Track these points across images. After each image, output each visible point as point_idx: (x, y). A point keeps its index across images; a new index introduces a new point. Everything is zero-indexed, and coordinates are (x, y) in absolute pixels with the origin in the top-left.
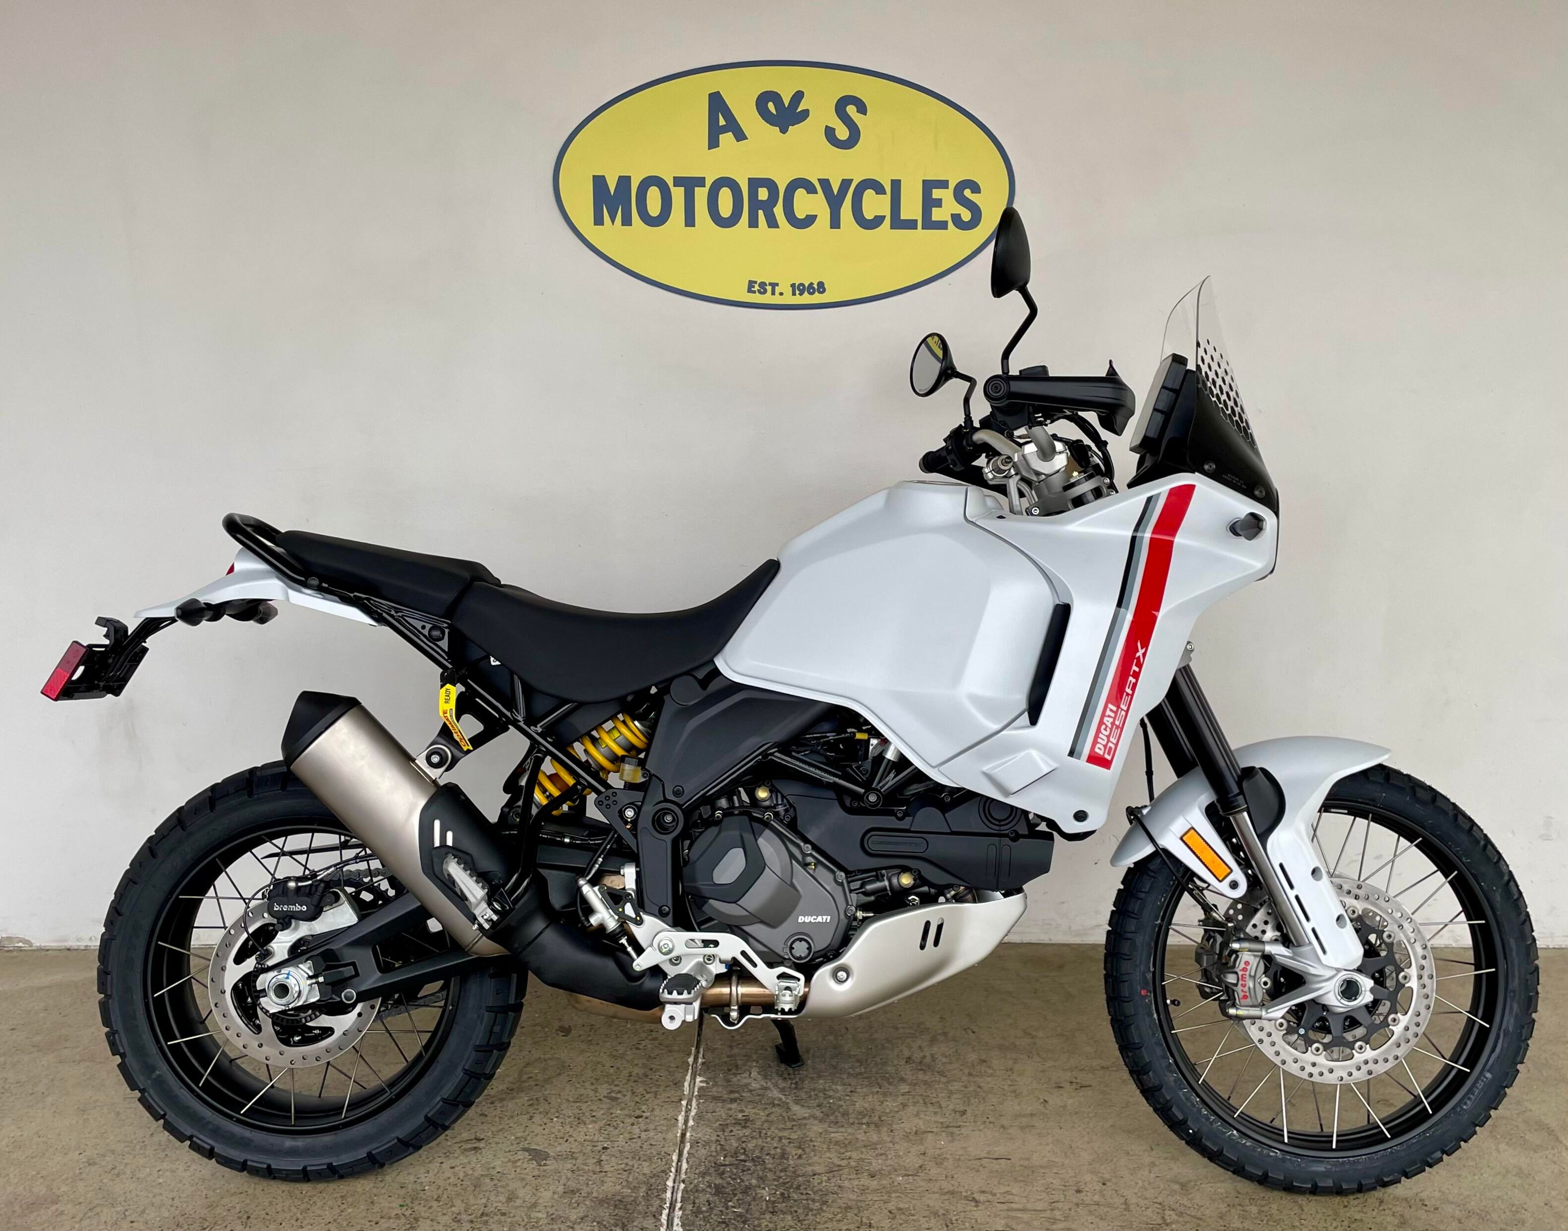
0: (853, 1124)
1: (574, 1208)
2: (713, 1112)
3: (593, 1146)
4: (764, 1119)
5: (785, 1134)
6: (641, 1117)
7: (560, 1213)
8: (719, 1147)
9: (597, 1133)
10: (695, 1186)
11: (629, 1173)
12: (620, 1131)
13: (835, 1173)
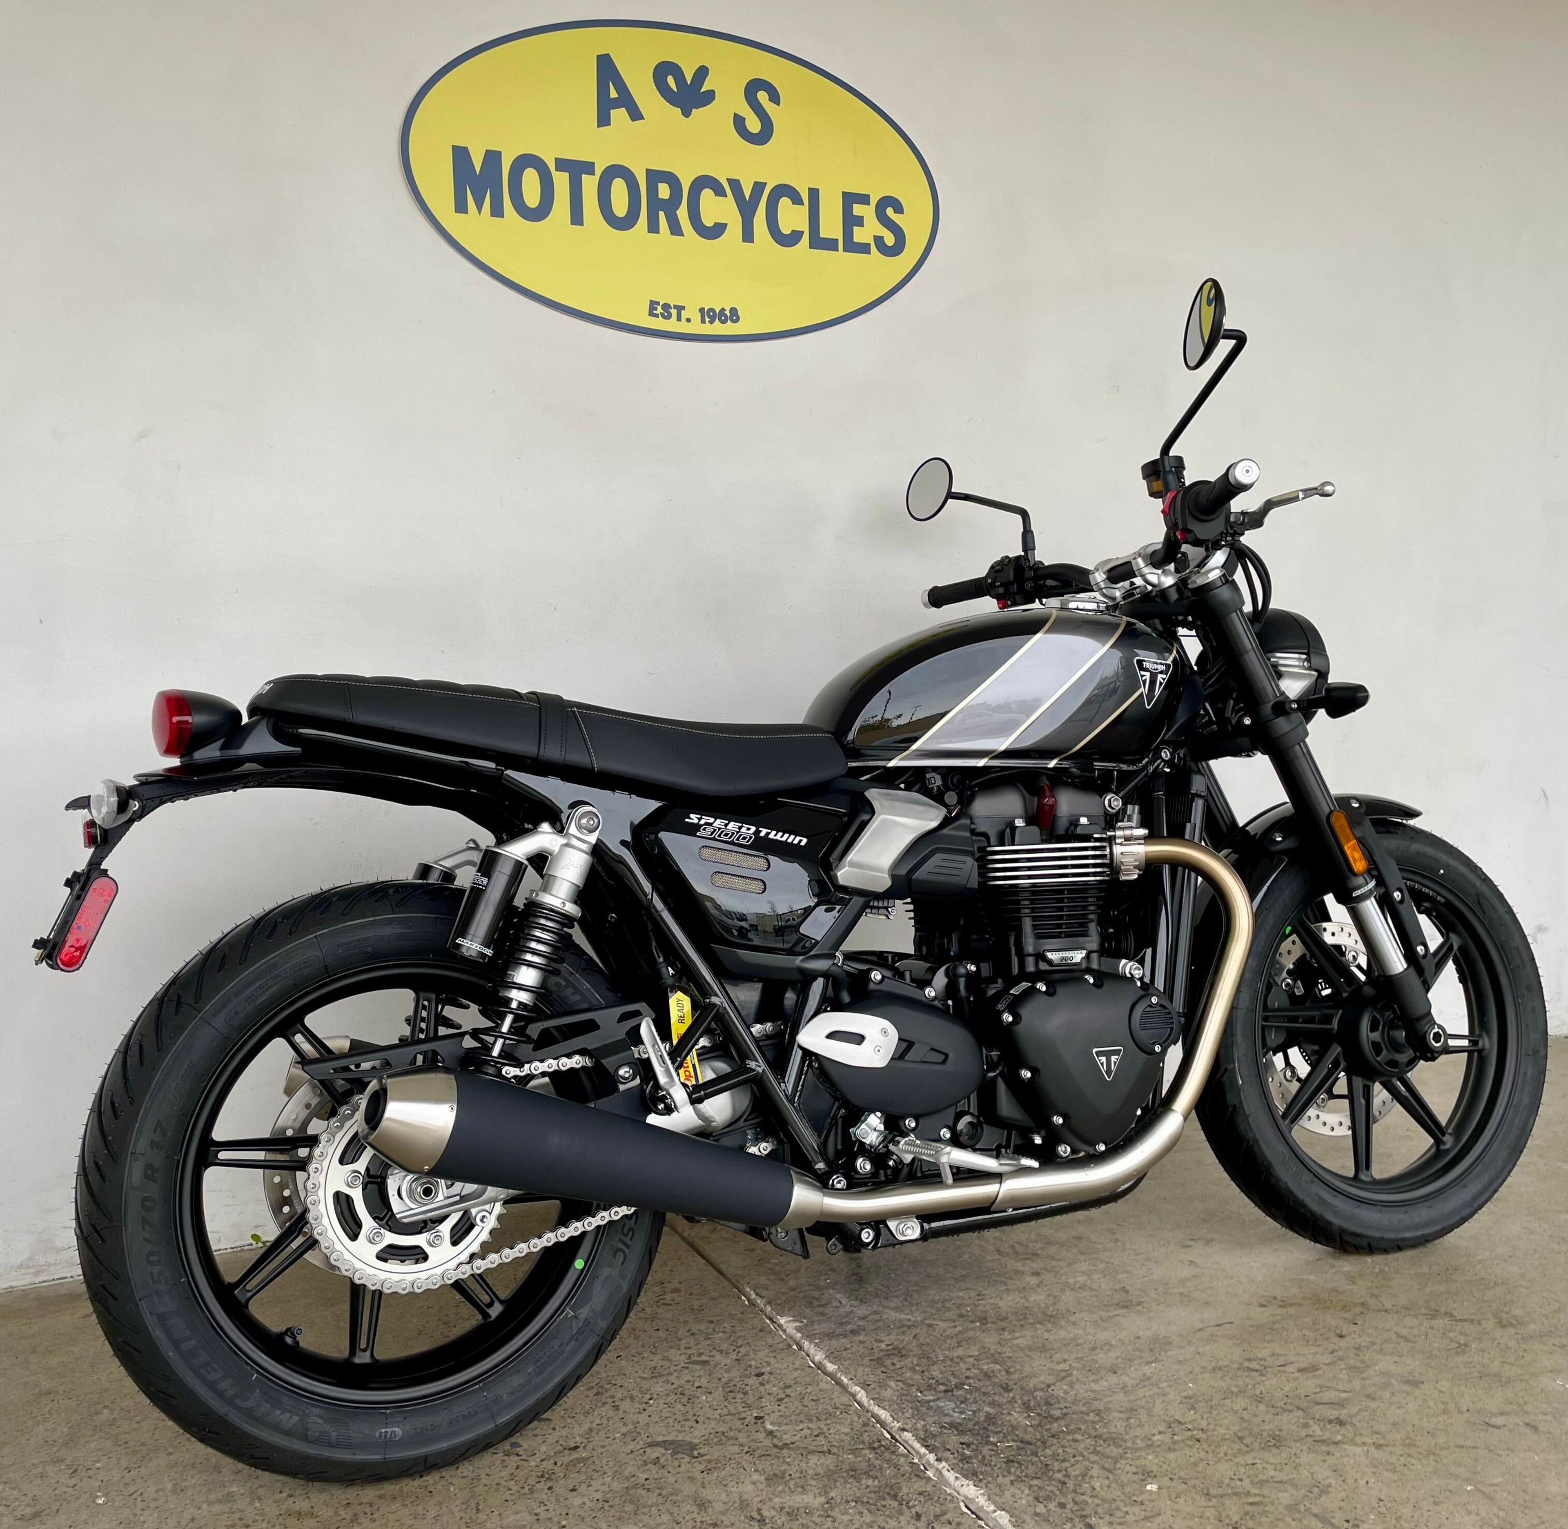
0: (1022, 1326)
1: (802, 1493)
2: (846, 1349)
3: (740, 1419)
4: (915, 1343)
5: (960, 1352)
6: (763, 1374)
7: (790, 1503)
8: (899, 1383)
9: (726, 1403)
10: (926, 1431)
11: (825, 1437)
12: (754, 1395)
13: (1069, 1378)
